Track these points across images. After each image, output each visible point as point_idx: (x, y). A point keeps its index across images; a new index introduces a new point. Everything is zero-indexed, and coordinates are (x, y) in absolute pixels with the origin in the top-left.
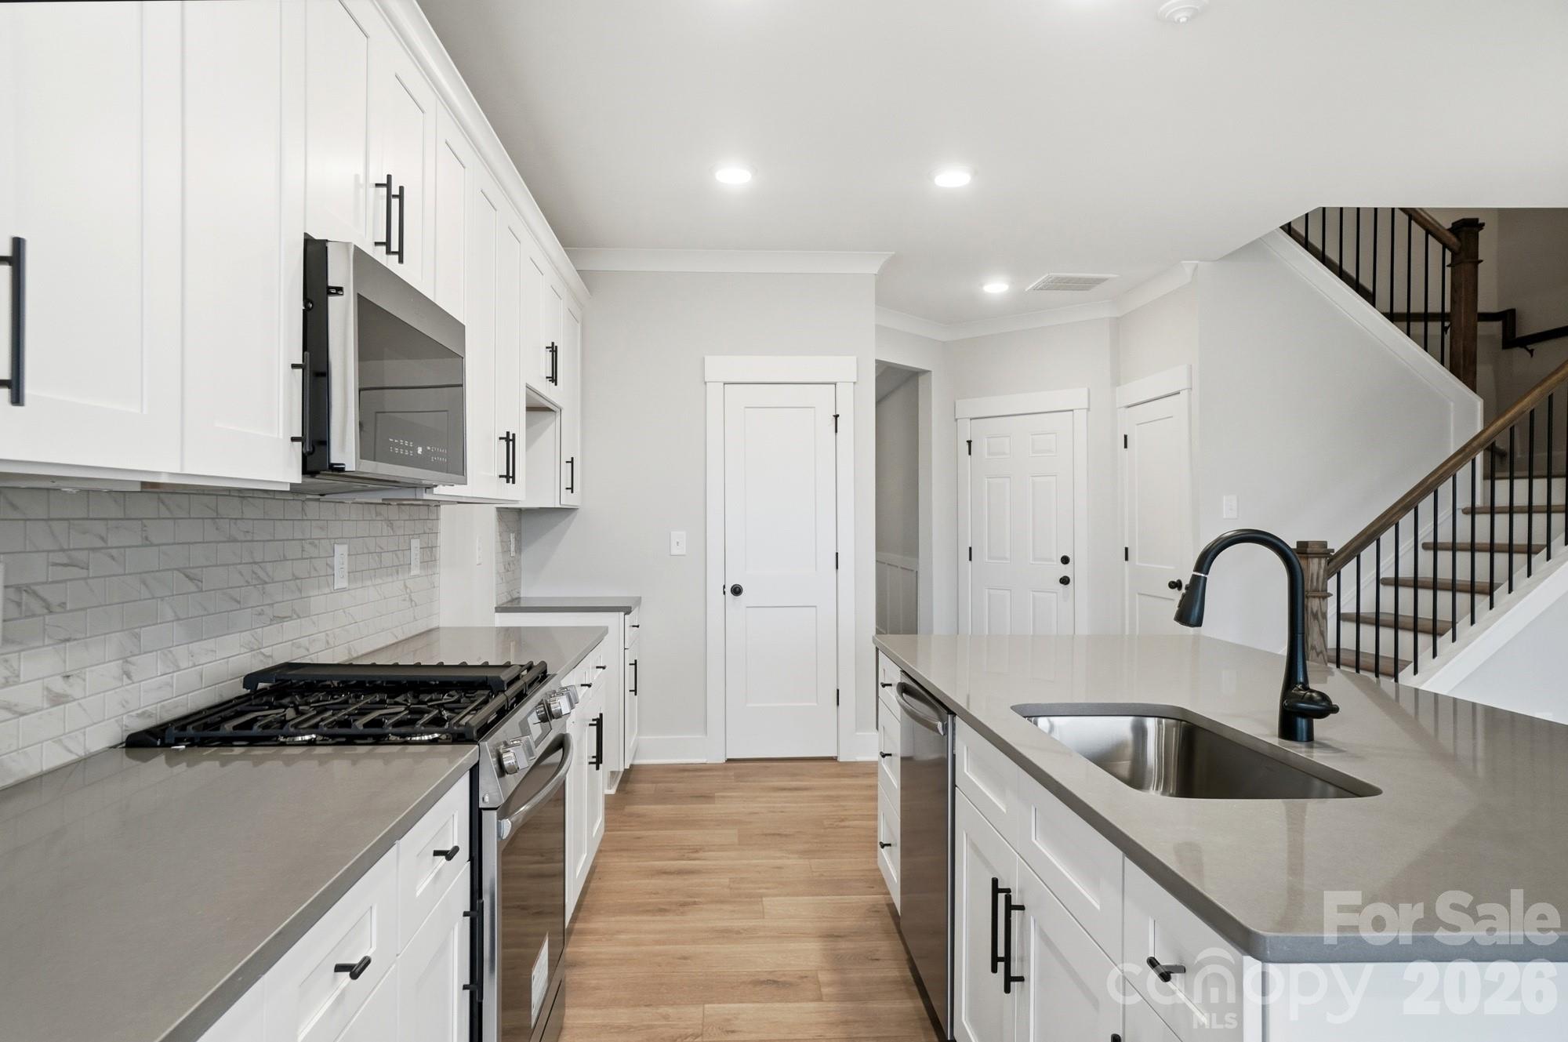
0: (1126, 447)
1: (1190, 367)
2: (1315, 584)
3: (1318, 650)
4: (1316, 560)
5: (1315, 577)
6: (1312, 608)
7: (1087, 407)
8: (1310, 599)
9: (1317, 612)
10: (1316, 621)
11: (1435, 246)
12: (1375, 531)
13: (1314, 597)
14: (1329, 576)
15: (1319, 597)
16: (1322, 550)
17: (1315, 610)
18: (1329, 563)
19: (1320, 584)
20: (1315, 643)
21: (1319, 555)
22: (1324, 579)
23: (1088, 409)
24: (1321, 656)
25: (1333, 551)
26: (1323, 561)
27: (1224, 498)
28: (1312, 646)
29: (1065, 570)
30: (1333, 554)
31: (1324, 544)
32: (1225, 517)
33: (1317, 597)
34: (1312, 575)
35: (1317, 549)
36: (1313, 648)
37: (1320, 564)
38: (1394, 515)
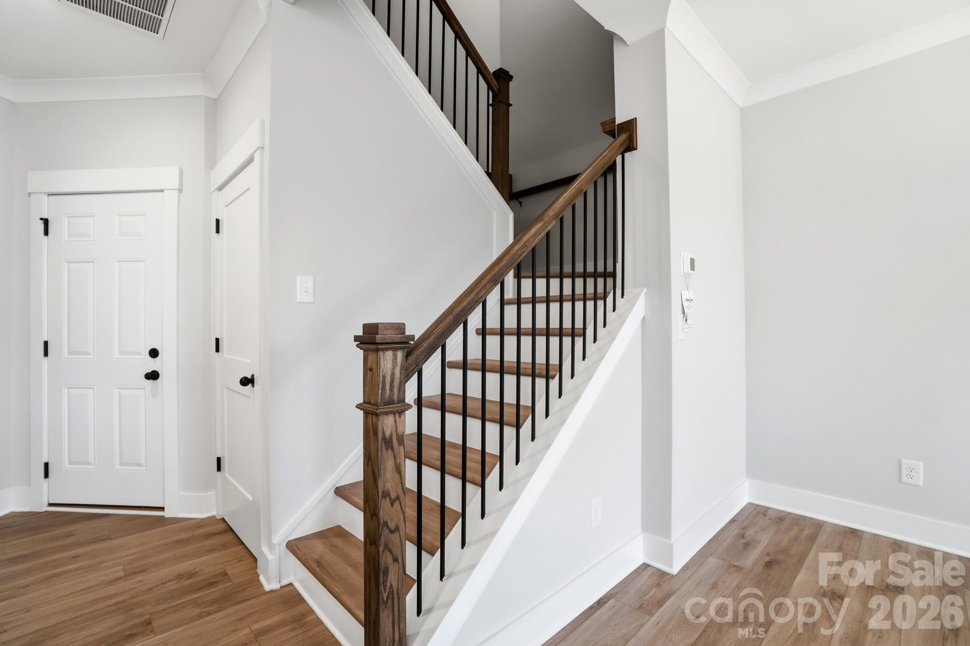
0: (218, 231)
1: (263, 123)
2: (388, 391)
3: (393, 496)
4: (389, 354)
5: (388, 379)
6: (383, 432)
7: (177, 187)
8: (381, 418)
9: (391, 435)
10: (390, 451)
11: (483, 85)
12: (463, 310)
13: (387, 413)
14: (407, 377)
15: (394, 413)
16: (397, 337)
17: (387, 434)
18: (407, 355)
19: (396, 390)
20: (389, 486)
21: (392, 345)
22: (400, 383)
23: (180, 191)
24: (397, 504)
25: (412, 337)
26: (400, 354)
27: (299, 279)
28: (383, 492)
29: (152, 365)
30: (412, 342)
31: (400, 328)
32: (298, 301)
33: (391, 412)
34: (384, 377)
35: (390, 335)
36: (386, 494)
37: (395, 358)
38: (481, 290)
